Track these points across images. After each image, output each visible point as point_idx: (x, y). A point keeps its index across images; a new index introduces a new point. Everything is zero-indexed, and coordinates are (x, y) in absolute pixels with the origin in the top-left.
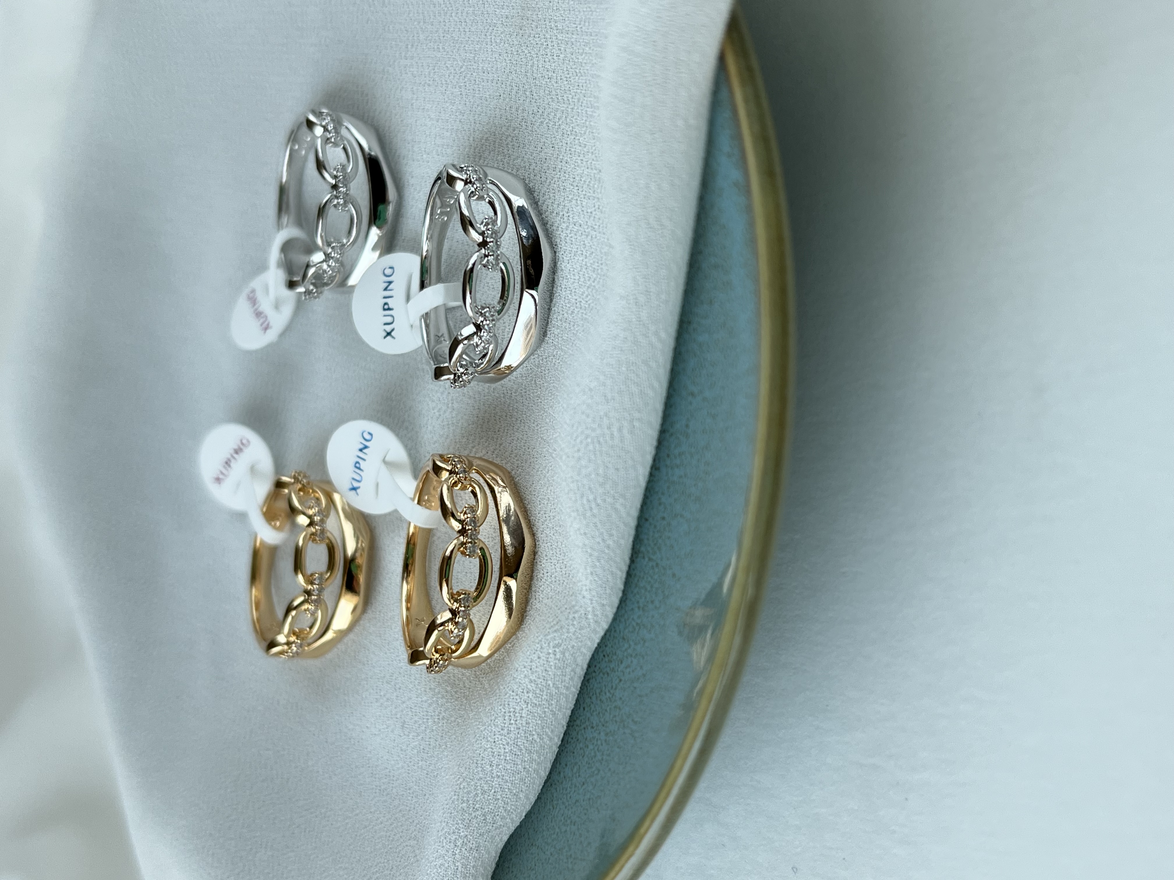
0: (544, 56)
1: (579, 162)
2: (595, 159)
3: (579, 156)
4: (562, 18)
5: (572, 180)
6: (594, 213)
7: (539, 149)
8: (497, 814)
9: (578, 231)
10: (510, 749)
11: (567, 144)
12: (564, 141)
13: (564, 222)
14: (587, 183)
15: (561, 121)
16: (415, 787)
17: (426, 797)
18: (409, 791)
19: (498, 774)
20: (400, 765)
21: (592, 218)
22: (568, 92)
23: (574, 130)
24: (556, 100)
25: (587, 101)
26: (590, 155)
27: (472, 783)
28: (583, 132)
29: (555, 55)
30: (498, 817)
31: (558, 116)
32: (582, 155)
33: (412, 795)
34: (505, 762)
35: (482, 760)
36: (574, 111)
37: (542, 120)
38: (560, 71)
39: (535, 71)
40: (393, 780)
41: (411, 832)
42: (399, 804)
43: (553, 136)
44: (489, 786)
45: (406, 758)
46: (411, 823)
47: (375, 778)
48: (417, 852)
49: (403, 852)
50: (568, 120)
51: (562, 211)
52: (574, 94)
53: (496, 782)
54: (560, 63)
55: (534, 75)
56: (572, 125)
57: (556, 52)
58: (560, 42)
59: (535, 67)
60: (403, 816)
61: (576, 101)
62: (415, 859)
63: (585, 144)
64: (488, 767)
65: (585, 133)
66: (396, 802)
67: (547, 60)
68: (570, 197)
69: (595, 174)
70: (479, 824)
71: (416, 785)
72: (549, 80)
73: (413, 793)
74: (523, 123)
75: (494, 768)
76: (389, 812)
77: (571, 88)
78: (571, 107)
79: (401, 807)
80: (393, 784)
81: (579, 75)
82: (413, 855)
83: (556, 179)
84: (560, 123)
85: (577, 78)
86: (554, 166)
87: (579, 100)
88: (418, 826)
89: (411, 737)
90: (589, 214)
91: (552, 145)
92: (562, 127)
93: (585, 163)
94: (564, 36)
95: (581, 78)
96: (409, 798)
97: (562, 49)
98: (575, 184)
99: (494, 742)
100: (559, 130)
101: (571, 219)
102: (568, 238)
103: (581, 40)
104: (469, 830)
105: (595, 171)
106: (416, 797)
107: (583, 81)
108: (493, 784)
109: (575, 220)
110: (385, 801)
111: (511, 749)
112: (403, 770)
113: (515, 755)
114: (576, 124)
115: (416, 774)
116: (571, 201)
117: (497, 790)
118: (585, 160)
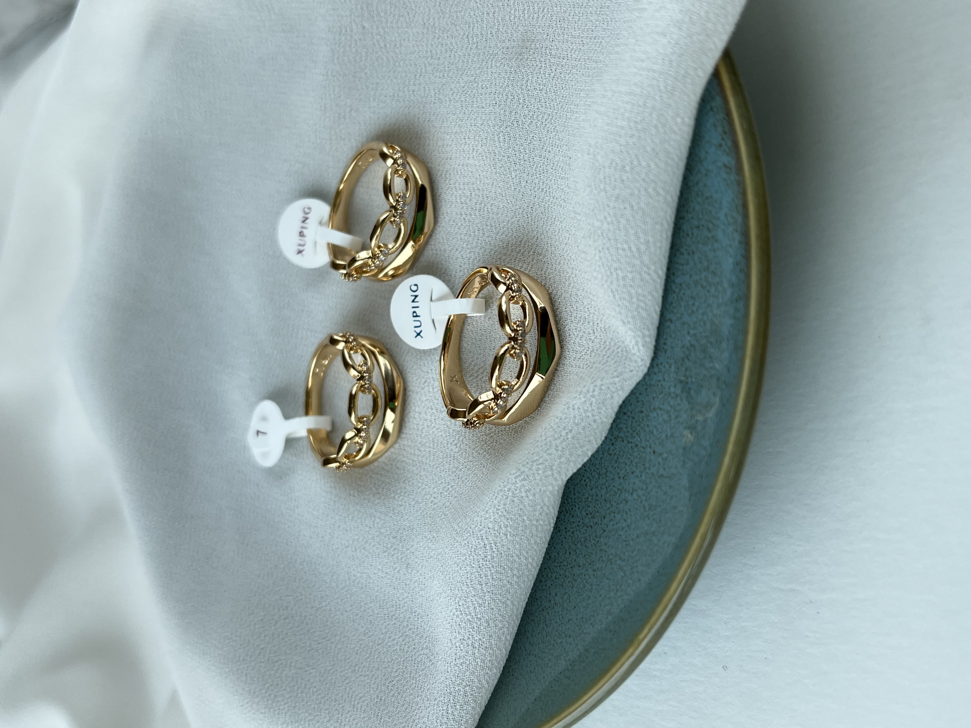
0: (538, 74)
1: (557, 152)
2: (568, 150)
3: (558, 148)
4: (556, 47)
5: (552, 165)
6: (564, 189)
7: (529, 142)
8: (495, 619)
9: (555, 202)
10: (495, 570)
11: (550, 138)
12: (548, 136)
13: (547, 196)
14: (561, 167)
15: (547, 121)
16: (419, 610)
17: (429, 617)
18: (414, 614)
19: (488, 590)
20: (405, 596)
21: (563, 193)
22: (555, 101)
23: (556, 128)
24: (544, 106)
25: (568, 108)
26: (565, 146)
27: (469, 600)
28: (562, 130)
29: (547, 73)
30: (497, 621)
31: (546, 117)
32: (559, 147)
33: (417, 617)
34: (492, 580)
35: (471, 582)
36: (558, 114)
37: (532, 120)
38: (550, 85)
39: (529, 85)
40: (399, 608)
41: (422, 644)
42: (408, 625)
43: (540, 132)
44: (483, 600)
45: (410, 590)
46: (421, 637)
47: (383, 609)
48: (432, 657)
49: (419, 659)
50: (553, 120)
51: (545, 188)
52: (559, 102)
53: (488, 597)
54: (550, 79)
55: (528, 87)
56: (555, 125)
57: (548, 71)
58: (552, 64)
59: (530, 81)
60: (413, 633)
61: (560, 107)
62: (431, 663)
63: (562, 139)
64: (479, 586)
65: (563, 131)
66: (405, 624)
67: (540, 77)
68: (551, 177)
69: (566, 160)
70: (486, 629)
71: (419, 609)
72: (540, 91)
73: (418, 615)
74: (515, 122)
75: (483, 586)
76: (399, 632)
77: (557, 98)
78: (556, 112)
79: (410, 627)
80: (400, 611)
81: (565, 88)
82: (428, 660)
83: (541, 164)
84: (547, 123)
85: (562, 91)
86: (540, 154)
87: (562, 106)
88: (427, 639)
89: (413, 574)
90: (562, 190)
91: (539, 139)
92: (548, 126)
93: (561, 153)
94: (556, 60)
95: (565, 91)
96: (416, 619)
97: (553, 69)
98: (554, 168)
99: (479, 567)
100: (545, 128)
101: (551, 194)
102: (550, 208)
103: (570, 64)
104: (481, 635)
105: (567, 158)
106: (421, 618)
107: (567, 93)
108: (486, 598)
109: (553, 195)
110: (395, 624)
111: (497, 570)
112: (407, 599)
113: (500, 573)
114: (558, 124)
115: (418, 601)
116: (551, 181)
117: (489, 602)
118: (561, 150)
